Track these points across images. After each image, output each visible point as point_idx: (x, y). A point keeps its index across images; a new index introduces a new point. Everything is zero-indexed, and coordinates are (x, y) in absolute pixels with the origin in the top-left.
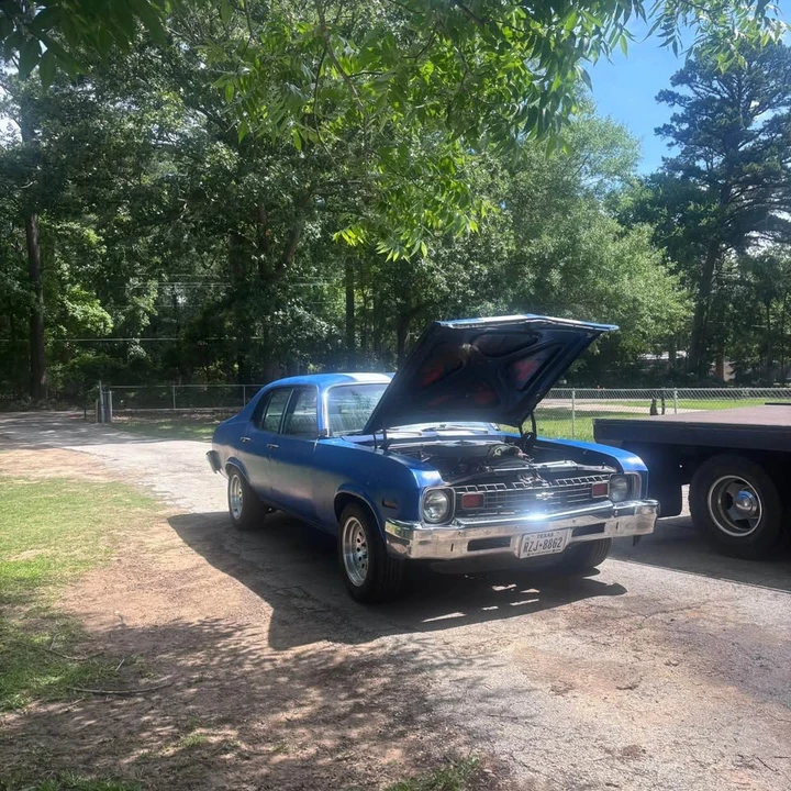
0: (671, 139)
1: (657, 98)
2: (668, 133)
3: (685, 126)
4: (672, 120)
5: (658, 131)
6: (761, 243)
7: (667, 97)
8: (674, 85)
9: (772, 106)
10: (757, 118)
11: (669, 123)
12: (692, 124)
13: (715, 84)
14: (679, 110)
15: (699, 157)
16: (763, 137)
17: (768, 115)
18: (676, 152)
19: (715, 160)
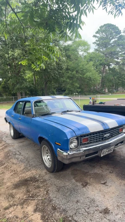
0: (96, 45)
1: (93, 37)
2: (95, 43)
3: (98, 42)
4: (96, 41)
5: (93, 43)
6: (112, 65)
7: (95, 36)
8: (96, 34)
9: (114, 38)
10: (111, 41)
11: (95, 41)
12: (100, 42)
13: (104, 34)
14: (97, 39)
15: (101, 49)
16: (113, 44)
17: (113, 40)
18: (96, 47)
19: (104, 49)
